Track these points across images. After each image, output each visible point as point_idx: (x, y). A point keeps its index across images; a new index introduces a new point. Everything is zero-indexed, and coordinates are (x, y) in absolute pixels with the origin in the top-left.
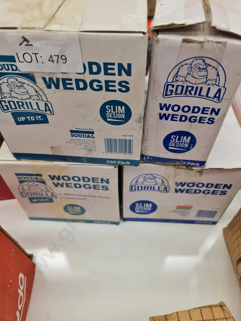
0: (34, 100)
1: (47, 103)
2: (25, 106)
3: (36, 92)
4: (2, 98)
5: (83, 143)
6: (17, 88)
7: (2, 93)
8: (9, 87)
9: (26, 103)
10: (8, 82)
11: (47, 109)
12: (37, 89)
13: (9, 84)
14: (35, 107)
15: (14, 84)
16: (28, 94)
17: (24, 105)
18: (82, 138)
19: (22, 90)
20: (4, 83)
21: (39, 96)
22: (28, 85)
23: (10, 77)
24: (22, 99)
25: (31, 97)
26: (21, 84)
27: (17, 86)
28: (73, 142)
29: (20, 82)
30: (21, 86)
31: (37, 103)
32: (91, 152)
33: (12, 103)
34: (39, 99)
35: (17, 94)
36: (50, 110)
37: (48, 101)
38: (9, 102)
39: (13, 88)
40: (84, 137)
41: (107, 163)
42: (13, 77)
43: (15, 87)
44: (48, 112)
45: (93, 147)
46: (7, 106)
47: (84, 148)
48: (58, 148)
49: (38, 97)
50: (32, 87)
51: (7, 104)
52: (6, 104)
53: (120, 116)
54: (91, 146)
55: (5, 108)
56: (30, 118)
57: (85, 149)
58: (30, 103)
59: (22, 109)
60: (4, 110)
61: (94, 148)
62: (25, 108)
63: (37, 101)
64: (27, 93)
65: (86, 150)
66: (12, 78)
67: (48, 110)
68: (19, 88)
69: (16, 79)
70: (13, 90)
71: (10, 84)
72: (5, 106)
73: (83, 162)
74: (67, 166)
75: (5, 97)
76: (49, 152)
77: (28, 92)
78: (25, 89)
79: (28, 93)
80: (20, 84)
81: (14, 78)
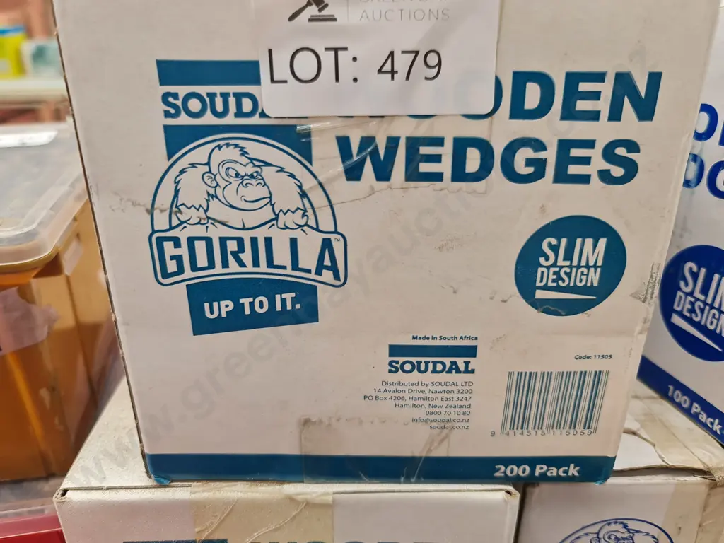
0: (287, 228)
1: (333, 237)
2: (247, 257)
3: (303, 195)
4: (171, 228)
5: (428, 399)
6: (235, 182)
7: (177, 207)
8: (208, 182)
9: (254, 241)
10: (208, 164)
11: (327, 262)
12: (309, 183)
13: (210, 172)
14: (282, 255)
15: (228, 168)
16: (269, 207)
17: (243, 251)
18: (429, 377)
19: (255, 191)
20: (193, 165)
21: (310, 212)
22: (281, 170)
23: (222, 143)
24: (244, 229)
25: (276, 219)
26: (255, 166)
27: (237, 175)
28: (388, 395)
29: (251, 160)
30: (252, 176)
31: (294, 242)
32: (446, 431)
33: (200, 247)
34: (306, 225)
35: (232, 206)
36: (334, 268)
37: (336, 232)
38: (191, 241)
39: (222, 184)
40: (434, 371)
41: (497, 474)
42: (232, 142)
43: (231, 180)
44: (327, 276)
45: (459, 414)
46: (178, 259)
47: (424, 417)
48: (330, 425)
49: (303, 215)
50: (292, 176)
51: (184, 251)
52: (177, 252)
53: (584, 278)
54: (452, 410)
55: (172, 266)
56: (252, 304)
57: (426, 421)
58: (268, 241)
59: (233, 266)
60: (166, 275)
61: (462, 417)
62: (242, 264)
63: (297, 234)
64: (268, 200)
65: (434, 424)
66: (228, 145)
67: (327, 268)
68: (245, 182)
69: (242, 149)
70: (219, 191)
71: (214, 170)
72: (172, 258)
73: (408, 481)
74: (334, 501)
75: (182, 223)
76: (287, 446)
77: (270, 197)
78: (265, 184)
79: (270, 201)
80: (250, 169)
81: (236, 146)
